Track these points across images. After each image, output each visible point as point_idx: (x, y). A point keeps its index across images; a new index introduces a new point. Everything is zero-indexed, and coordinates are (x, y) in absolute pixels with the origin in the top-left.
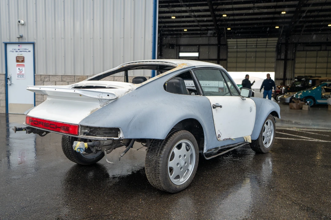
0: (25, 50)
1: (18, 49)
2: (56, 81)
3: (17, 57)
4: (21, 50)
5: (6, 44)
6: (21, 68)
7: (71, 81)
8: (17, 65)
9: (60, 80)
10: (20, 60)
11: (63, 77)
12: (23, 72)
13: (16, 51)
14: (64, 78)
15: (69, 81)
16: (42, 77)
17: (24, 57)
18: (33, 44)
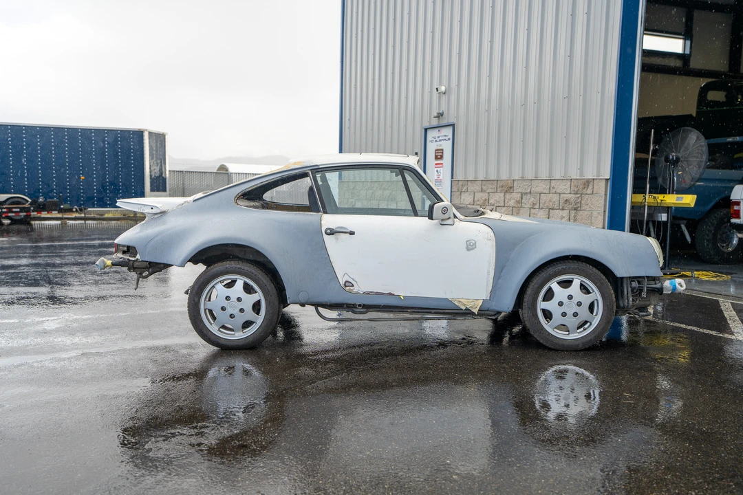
0: (445, 138)
1: (438, 137)
2: (476, 191)
3: (436, 150)
4: (441, 138)
5: (426, 130)
6: (439, 169)
7: (493, 191)
8: (436, 164)
9: (479, 189)
10: (439, 155)
11: (484, 183)
12: (441, 177)
13: (436, 141)
14: (484, 185)
15: (490, 190)
16: (460, 183)
17: (442, 150)
18: (453, 125)
